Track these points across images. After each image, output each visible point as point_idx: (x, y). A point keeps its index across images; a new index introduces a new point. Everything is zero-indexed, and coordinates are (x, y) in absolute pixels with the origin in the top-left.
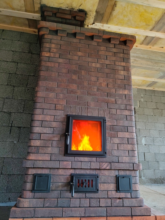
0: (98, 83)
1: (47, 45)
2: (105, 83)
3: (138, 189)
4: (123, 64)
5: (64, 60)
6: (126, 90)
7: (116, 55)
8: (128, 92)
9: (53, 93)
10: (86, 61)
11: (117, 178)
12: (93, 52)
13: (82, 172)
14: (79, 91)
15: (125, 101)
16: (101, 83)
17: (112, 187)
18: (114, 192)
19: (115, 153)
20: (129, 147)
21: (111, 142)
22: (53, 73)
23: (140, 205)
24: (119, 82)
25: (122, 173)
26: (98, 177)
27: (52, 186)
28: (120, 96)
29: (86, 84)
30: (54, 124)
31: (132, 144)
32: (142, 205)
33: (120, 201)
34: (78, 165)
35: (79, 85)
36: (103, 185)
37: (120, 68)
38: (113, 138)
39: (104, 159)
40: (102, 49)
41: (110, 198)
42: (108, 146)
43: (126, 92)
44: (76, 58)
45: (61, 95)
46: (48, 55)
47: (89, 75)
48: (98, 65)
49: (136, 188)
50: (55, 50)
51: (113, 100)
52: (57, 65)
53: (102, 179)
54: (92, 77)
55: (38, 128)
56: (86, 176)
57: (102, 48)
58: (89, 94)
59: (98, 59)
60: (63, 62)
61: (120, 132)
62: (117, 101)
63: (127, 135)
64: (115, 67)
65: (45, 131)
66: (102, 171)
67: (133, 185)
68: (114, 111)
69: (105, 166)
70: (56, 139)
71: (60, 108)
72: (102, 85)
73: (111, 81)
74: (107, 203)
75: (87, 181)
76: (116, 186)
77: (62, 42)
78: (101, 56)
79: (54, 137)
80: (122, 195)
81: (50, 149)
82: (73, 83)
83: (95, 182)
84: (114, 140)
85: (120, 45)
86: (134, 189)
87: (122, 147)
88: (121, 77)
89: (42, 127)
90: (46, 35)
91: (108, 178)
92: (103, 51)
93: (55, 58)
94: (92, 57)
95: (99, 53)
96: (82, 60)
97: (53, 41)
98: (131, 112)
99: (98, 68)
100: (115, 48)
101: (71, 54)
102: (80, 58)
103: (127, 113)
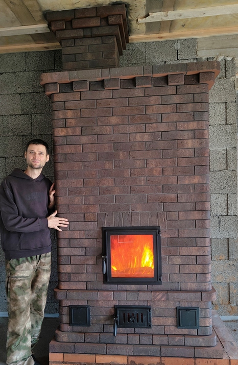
0: (146, 170)
1: (60, 115)
2: (159, 169)
3: (208, 325)
4: (193, 125)
5: (90, 137)
6: (196, 176)
7: (178, 109)
8: (200, 180)
9: (78, 197)
10: (125, 132)
11: (178, 310)
12: (136, 112)
14: (116, 188)
15: (193, 197)
16: (152, 169)
17: (170, 322)
18: (173, 328)
19: (176, 278)
20: (198, 269)
21: (170, 263)
22: (76, 163)
23: (208, 345)
24: (183, 163)
25: (185, 305)
26: (150, 311)
27: (92, 319)
28: (186, 188)
29: (127, 174)
30: (86, 243)
31: (202, 264)
33: (180, 339)
34: (123, 296)
35: (116, 179)
36: (157, 319)
37: (186, 135)
38: (172, 257)
39: (159, 287)
40: (153, 103)
41: (168, 335)
42: (165, 269)
43: (196, 180)
44: (108, 129)
45: (91, 198)
46: (63, 134)
47: (131, 158)
48: (146, 137)
49: (205, 323)
50: (73, 121)
51: (173, 196)
54: (136, 161)
55: (65, 249)
56: (133, 308)
57: (153, 100)
58: (132, 191)
59: (147, 125)
60: (87, 143)
61: (183, 248)
62: (179, 197)
64: (177, 134)
65: (75, 253)
67: (201, 320)
68: (174, 215)
69: (159, 296)
70: (91, 262)
71: (92, 218)
72: (154, 173)
73: (169, 163)
75: (135, 316)
76: (176, 320)
77: (83, 104)
78: (152, 117)
79: (88, 259)
80: (185, 331)
81: (84, 275)
82: (107, 176)
83: (146, 317)
84: (174, 260)
86: (201, 324)
87: (187, 269)
88: (188, 152)
89: (70, 247)
90: (56, 95)
91: (164, 311)
92: (154, 106)
93: (76, 137)
94: (136, 123)
95: (147, 113)
96: (119, 131)
97: (68, 104)
98: (204, 214)
99: (146, 142)
100: (177, 94)
101: (99, 123)
102: (115, 128)
103: (196, 216)
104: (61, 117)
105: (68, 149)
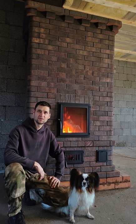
0: (84, 71)
1: (36, 30)
2: (91, 72)
3: (112, 159)
4: (108, 52)
5: (54, 47)
6: (109, 78)
7: (101, 41)
8: (111, 81)
9: (44, 82)
10: (74, 48)
11: (97, 152)
12: (80, 38)
13: (71, 149)
14: (67, 80)
15: (107, 89)
16: (87, 72)
17: (93, 159)
18: (94, 163)
19: (97, 133)
20: (108, 128)
21: (94, 125)
22: (44, 61)
23: (112, 170)
24: (103, 70)
25: (101, 149)
26: (83, 153)
28: (104, 84)
29: (74, 72)
31: (110, 126)
32: (114, 170)
33: (99, 168)
34: (69, 144)
35: (68, 74)
36: (87, 158)
37: (105, 56)
38: (95, 121)
39: (88, 139)
40: (89, 35)
41: (92, 167)
42: (92, 128)
43: (108, 80)
44: (65, 45)
45: (52, 84)
46: (37, 41)
47: (77, 63)
48: (85, 53)
50: (44, 35)
51: (97, 87)
52: (47, 52)
53: (86, 153)
54: (79, 65)
56: (74, 152)
58: (76, 82)
59: (86, 47)
60: (52, 50)
61: (101, 117)
62: (100, 88)
63: (106, 118)
64: (100, 55)
66: (86, 148)
67: (108, 157)
68: (97, 98)
69: (89, 144)
71: (52, 96)
72: (88, 74)
73: (96, 69)
74: (89, 170)
75: (75, 156)
76: (96, 158)
77: (51, 27)
78: (89, 42)
79: (48, 122)
80: (101, 164)
82: (63, 72)
83: (81, 156)
84: (96, 123)
85: (106, 31)
86: (109, 159)
87: (102, 129)
88: (105, 65)
90: (34, 17)
91: (90, 152)
92: (90, 37)
93: (45, 45)
94: (80, 44)
95: (86, 40)
96: (71, 47)
97: (41, 24)
98: (111, 99)
99: (85, 56)
100: (101, 34)
101: (60, 40)
102: (69, 45)
103: (108, 99)
104: (37, 31)
105: (39, 52)
